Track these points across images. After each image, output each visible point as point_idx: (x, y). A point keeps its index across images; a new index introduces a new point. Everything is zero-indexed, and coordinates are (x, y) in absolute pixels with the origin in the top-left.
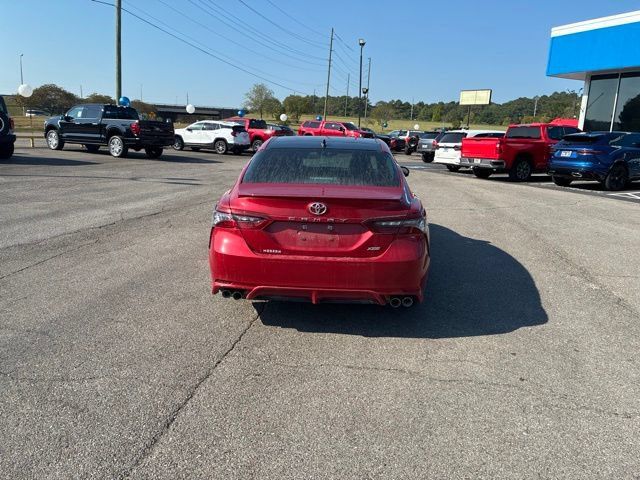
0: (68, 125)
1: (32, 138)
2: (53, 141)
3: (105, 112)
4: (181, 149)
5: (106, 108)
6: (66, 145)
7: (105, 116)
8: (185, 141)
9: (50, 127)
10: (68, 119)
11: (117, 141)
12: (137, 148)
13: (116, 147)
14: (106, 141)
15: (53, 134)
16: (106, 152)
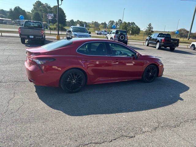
0: (150, 39)
1: (144, 42)
3: (158, 35)
4: (194, 50)
5: (159, 34)
6: (149, 45)
7: (158, 36)
9: (147, 40)
10: (151, 37)
11: (158, 44)
12: (166, 47)
13: (158, 46)
14: (156, 44)
15: (147, 42)
16: (155, 47)
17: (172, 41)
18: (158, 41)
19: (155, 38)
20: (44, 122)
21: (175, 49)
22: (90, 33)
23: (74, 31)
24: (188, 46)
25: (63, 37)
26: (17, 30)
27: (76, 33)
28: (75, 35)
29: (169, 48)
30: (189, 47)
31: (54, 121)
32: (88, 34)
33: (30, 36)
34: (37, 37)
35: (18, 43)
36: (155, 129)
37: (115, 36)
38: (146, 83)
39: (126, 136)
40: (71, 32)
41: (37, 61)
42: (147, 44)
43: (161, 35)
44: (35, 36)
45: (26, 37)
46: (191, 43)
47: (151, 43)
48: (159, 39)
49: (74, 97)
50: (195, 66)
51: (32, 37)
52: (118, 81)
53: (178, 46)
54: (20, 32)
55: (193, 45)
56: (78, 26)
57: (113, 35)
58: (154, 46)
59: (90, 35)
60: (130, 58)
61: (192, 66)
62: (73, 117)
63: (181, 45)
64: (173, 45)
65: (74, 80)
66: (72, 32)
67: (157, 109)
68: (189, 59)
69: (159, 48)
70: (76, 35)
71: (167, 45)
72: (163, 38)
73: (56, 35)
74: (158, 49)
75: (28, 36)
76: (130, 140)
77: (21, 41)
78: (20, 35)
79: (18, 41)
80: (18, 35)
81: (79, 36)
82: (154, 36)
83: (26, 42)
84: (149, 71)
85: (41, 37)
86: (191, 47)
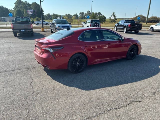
0: (118, 25)
1: (113, 28)
2: (115, 29)
4: (153, 31)
5: (126, 21)
6: (118, 30)
7: (125, 23)
8: (154, 29)
9: (115, 26)
10: (118, 24)
11: (125, 29)
12: (131, 31)
13: (125, 30)
14: (123, 29)
15: (116, 27)
16: (123, 32)
17: (136, 25)
18: (125, 27)
19: (122, 24)
20: (68, 97)
21: (139, 32)
22: (70, 24)
23: (57, 23)
24: (147, 28)
25: (47, 29)
26: (11, 26)
27: (59, 25)
28: (58, 26)
29: (134, 31)
30: (149, 29)
31: (75, 96)
32: (68, 24)
33: (21, 30)
34: (27, 31)
35: (11, 37)
36: (154, 93)
37: (90, 25)
38: (129, 60)
39: (135, 101)
40: (54, 24)
41: (49, 49)
42: (116, 29)
43: (127, 21)
44: (25, 30)
45: (18, 31)
46: (150, 26)
47: (119, 29)
48: (126, 24)
49: (81, 76)
50: (159, 44)
51: (24, 30)
52: (109, 61)
53: (141, 29)
54: (13, 27)
55: (152, 28)
56: (59, 18)
57: (89, 24)
58: (122, 30)
59: (71, 25)
60: (117, 41)
61: (157, 44)
62: (88, 92)
63: (143, 28)
64: (138, 29)
65: (78, 62)
66: (56, 24)
67: (148, 79)
68: (152, 39)
69: (127, 32)
70: (60, 26)
71: (133, 29)
72: (129, 24)
73: (41, 28)
74: (125, 33)
75: (20, 30)
76: (140, 104)
77: (13, 35)
78: (13, 29)
79: (11, 35)
80: (11, 30)
81: (63, 27)
82: (121, 23)
83: (17, 36)
84: (131, 51)
85: (31, 30)
86: (150, 29)
